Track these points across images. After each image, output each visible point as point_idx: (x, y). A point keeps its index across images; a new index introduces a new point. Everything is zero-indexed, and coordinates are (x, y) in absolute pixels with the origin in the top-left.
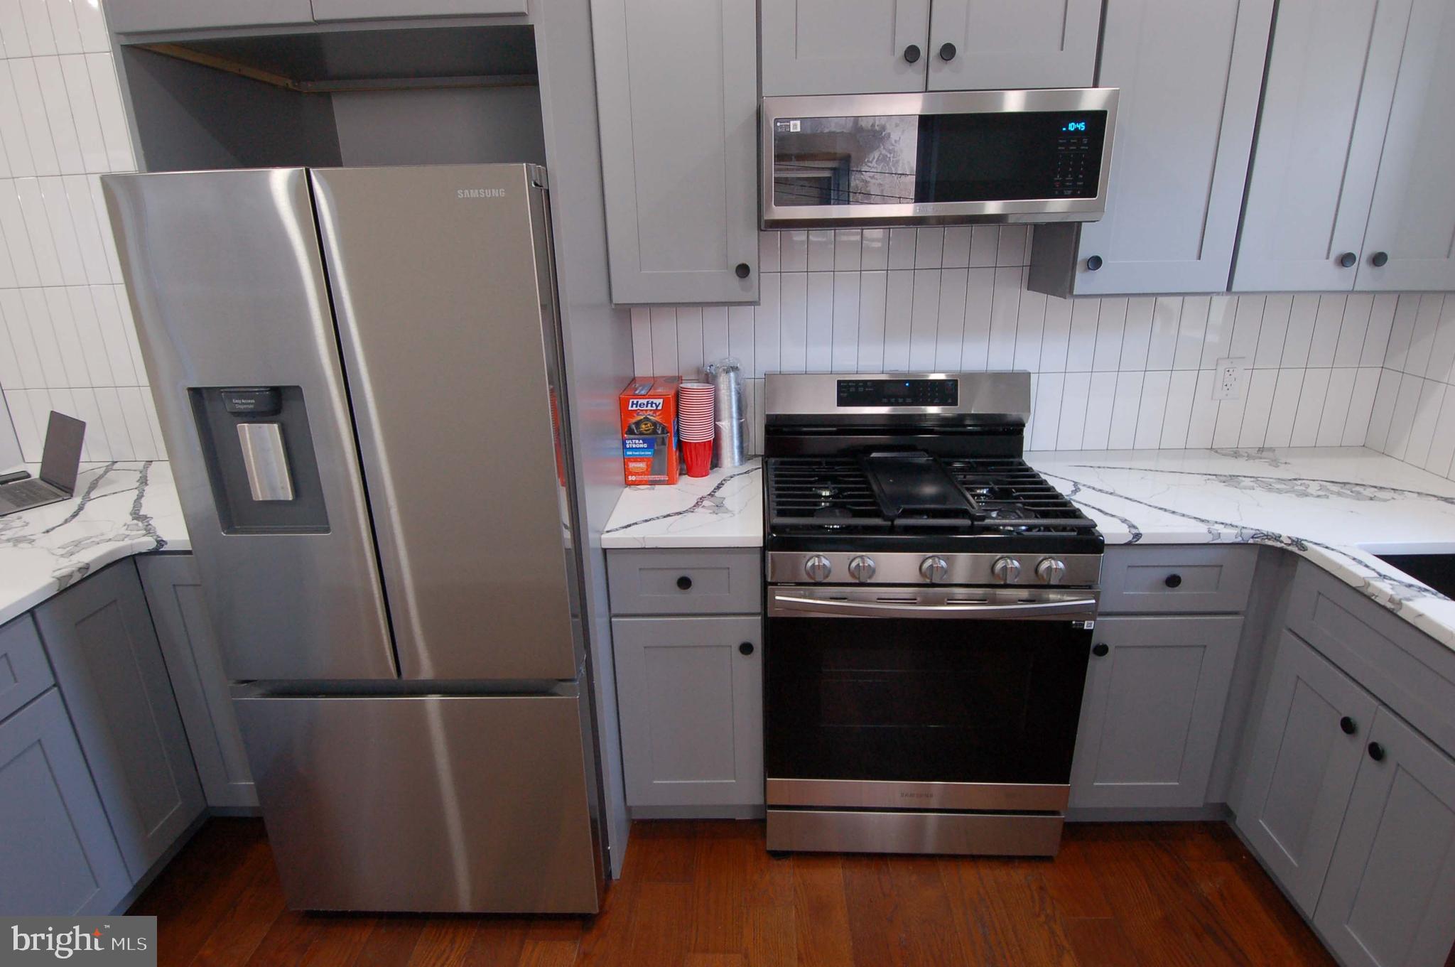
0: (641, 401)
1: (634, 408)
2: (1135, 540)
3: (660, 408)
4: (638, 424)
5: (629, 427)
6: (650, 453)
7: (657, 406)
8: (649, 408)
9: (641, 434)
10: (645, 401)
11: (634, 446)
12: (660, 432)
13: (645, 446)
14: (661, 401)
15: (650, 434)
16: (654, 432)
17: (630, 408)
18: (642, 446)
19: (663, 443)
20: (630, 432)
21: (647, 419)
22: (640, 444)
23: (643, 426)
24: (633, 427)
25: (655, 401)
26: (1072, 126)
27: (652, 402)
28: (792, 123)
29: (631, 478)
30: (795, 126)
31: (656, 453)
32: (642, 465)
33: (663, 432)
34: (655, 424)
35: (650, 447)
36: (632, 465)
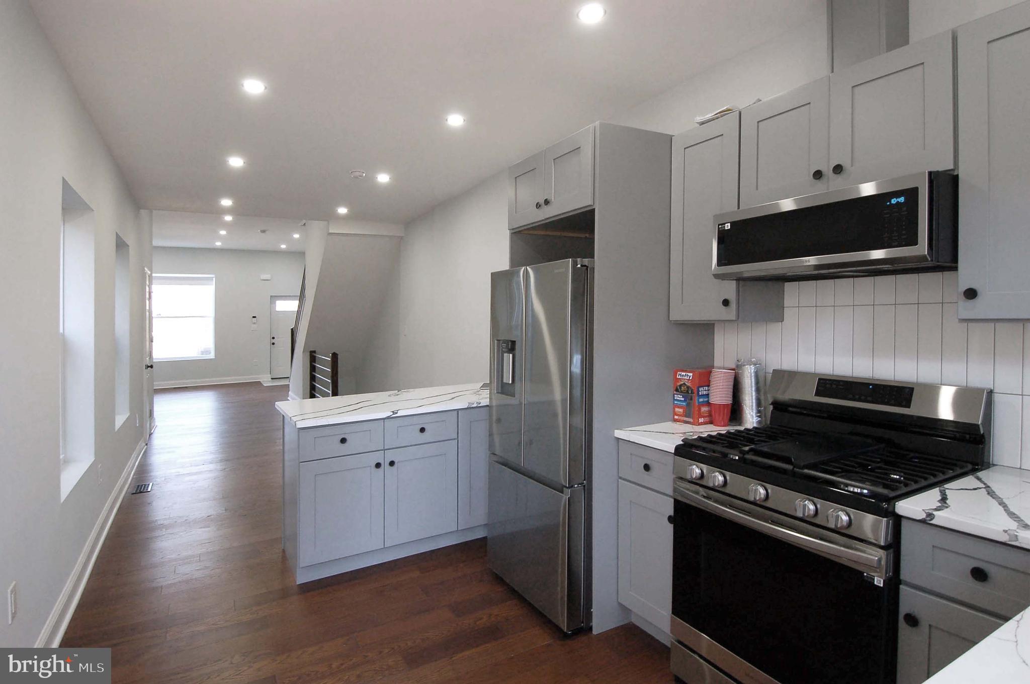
0: (683, 373)
1: (679, 377)
2: (928, 519)
3: (691, 378)
4: (680, 386)
5: (677, 388)
6: (684, 404)
7: (690, 377)
8: (686, 378)
9: (682, 392)
10: (684, 374)
11: (678, 398)
12: (690, 392)
13: (683, 399)
14: (691, 374)
15: (684, 393)
16: (687, 392)
17: (678, 377)
18: (681, 399)
19: (691, 399)
20: (677, 390)
21: (684, 384)
22: (680, 398)
23: (683, 388)
24: (678, 388)
25: (689, 374)
26: (894, 201)
27: (687, 375)
28: (726, 225)
29: (676, 417)
30: (728, 226)
31: (688, 405)
32: (681, 410)
33: (691, 393)
34: (688, 387)
35: (685, 401)
36: (677, 410)
